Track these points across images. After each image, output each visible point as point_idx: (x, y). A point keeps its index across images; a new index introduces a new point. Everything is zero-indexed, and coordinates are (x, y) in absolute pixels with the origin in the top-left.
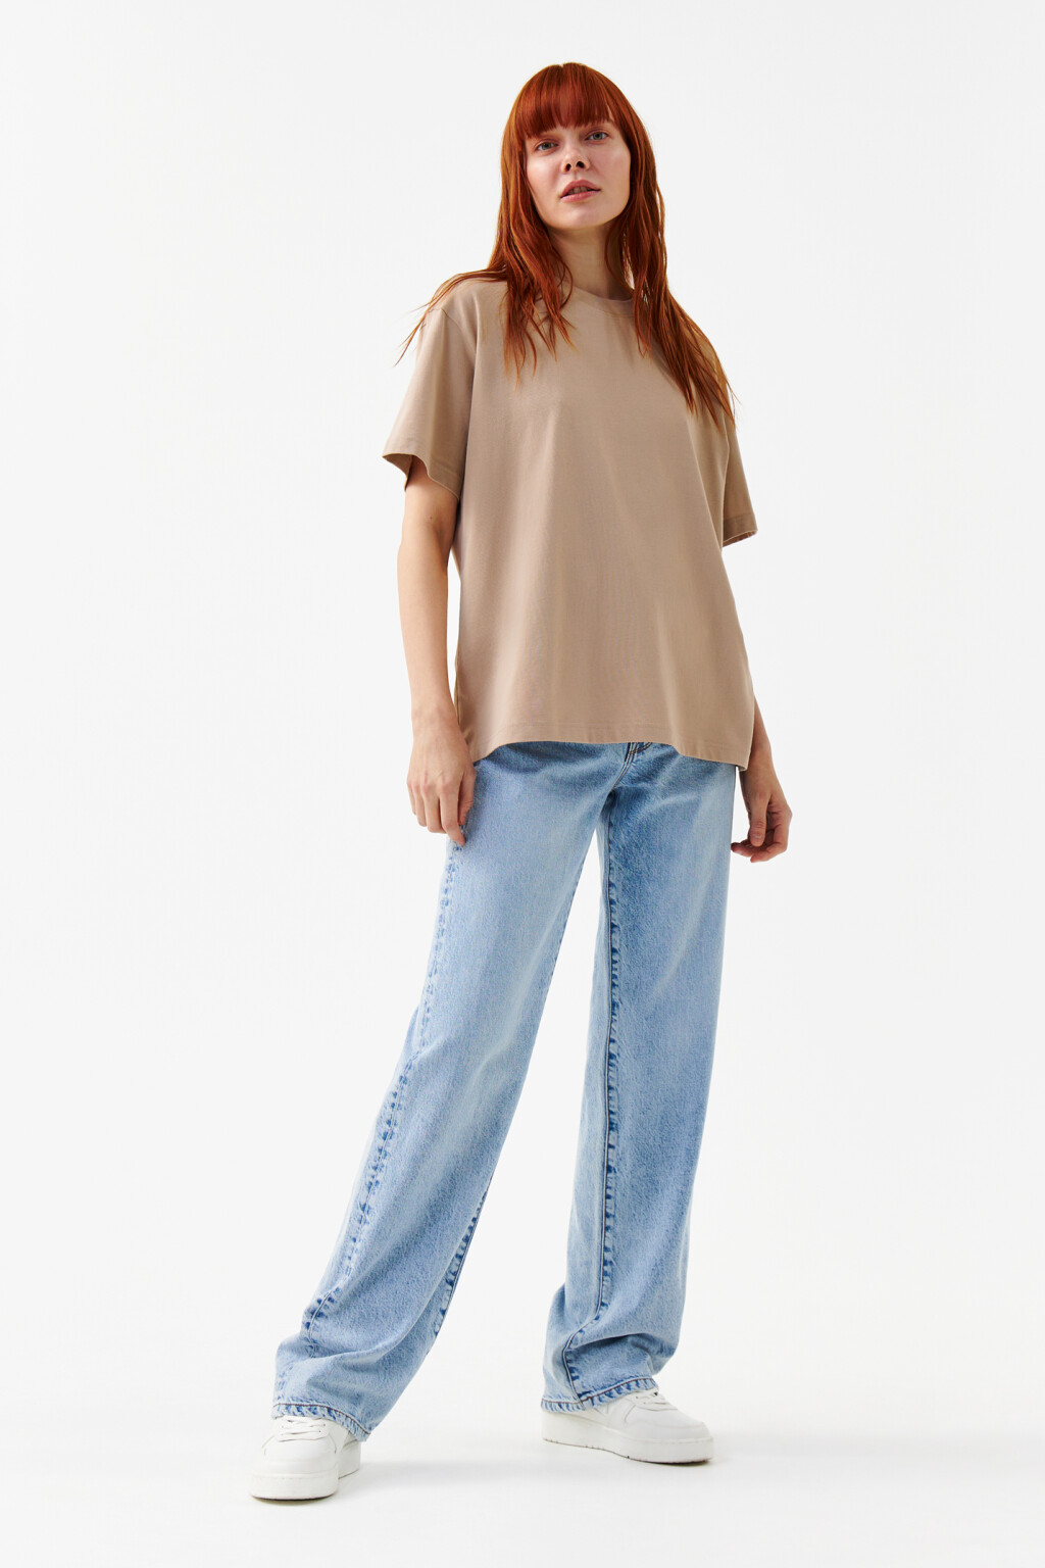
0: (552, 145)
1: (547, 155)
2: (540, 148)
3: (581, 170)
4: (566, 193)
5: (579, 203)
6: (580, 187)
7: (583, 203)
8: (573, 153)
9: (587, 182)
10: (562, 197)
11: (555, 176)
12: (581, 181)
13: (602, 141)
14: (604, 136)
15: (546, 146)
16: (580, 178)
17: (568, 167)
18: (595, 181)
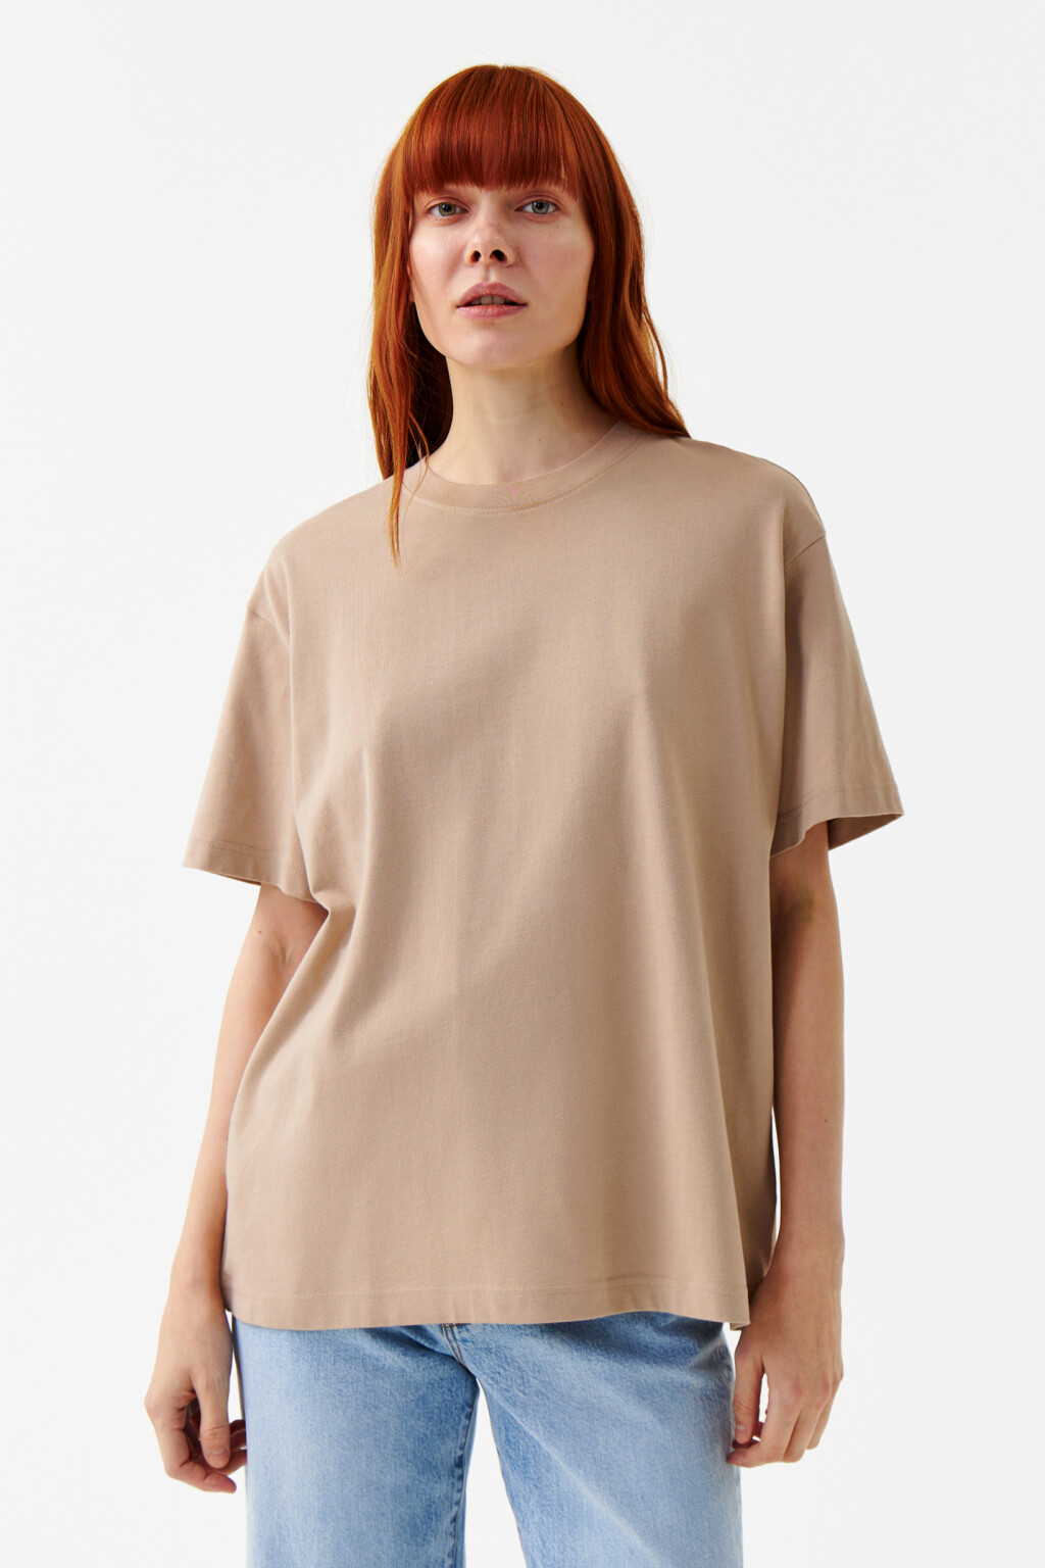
0: (455, 211)
1: (445, 225)
2: (436, 211)
3: (499, 264)
4: (469, 303)
5: (485, 324)
6: (492, 296)
7: (493, 324)
8: (488, 233)
9: (503, 287)
10: (458, 307)
11: (453, 266)
12: (493, 286)
13: (545, 218)
14: (551, 209)
15: (447, 209)
16: (494, 278)
17: (476, 256)
18: (518, 288)
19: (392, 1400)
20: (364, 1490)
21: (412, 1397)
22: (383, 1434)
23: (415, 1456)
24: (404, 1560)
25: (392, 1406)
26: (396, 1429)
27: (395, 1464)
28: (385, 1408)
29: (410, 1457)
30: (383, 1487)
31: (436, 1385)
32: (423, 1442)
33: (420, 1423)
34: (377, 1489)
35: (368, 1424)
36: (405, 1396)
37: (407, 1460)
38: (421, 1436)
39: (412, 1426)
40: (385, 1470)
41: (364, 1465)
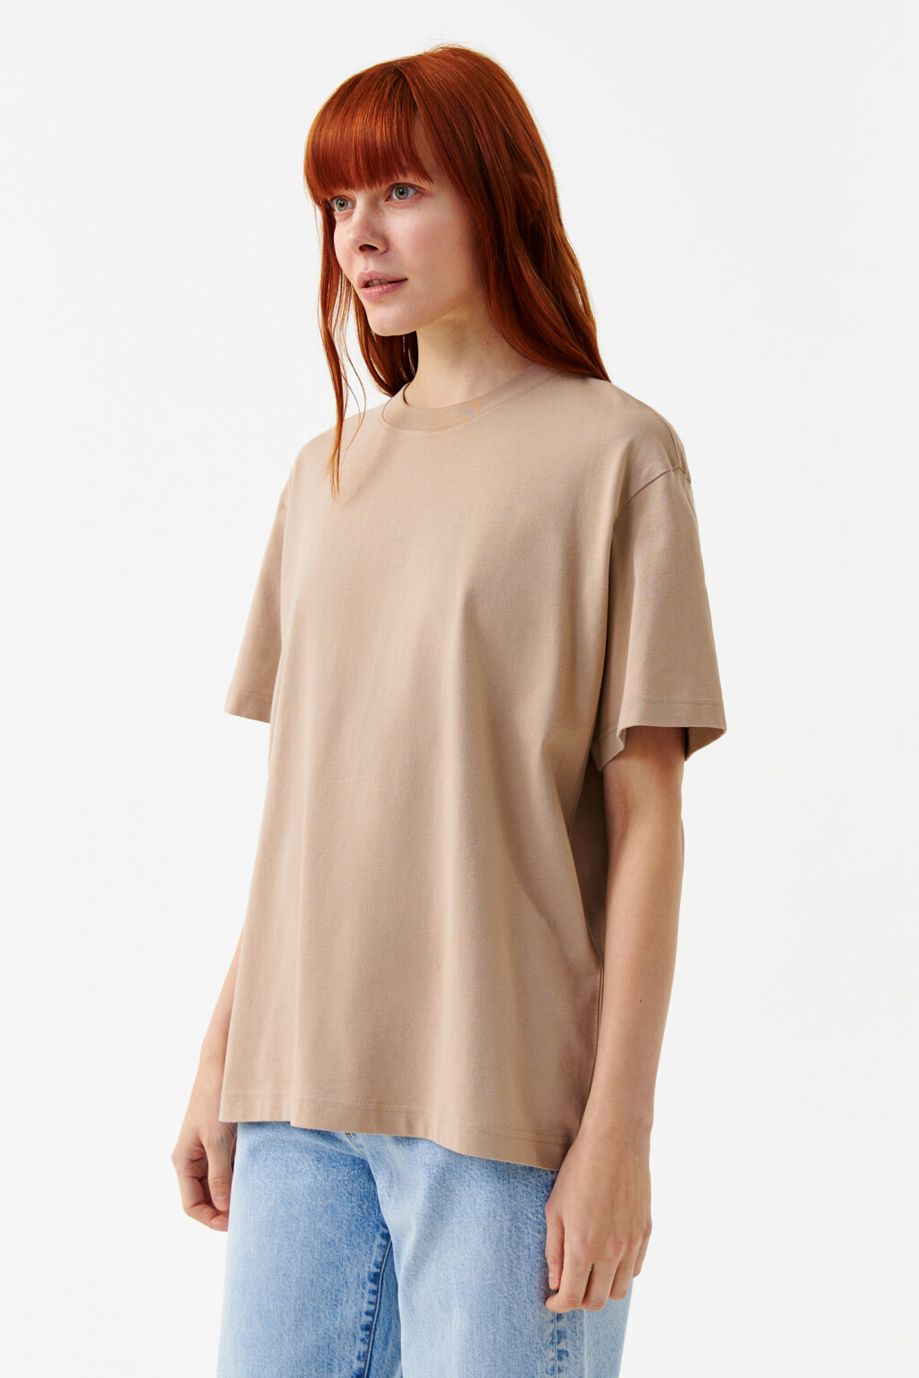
0: (347, 206)
3: (373, 253)
12: (371, 274)
15: (341, 204)
16: (371, 266)
19: (304, 1201)
20: (274, 1274)
21: (321, 1203)
22: (294, 1229)
23: (321, 1256)
24: (303, 1344)
25: (303, 1206)
26: (305, 1227)
27: (302, 1257)
28: (297, 1207)
29: (316, 1255)
30: (290, 1275)
31: (344, 1198)
32: (330, 1246)
33: (328, 1228)
34: (285, 1275)
35: (283, 1217)
36: (316, 1201)
37: (313, 1257)
38: (329, 1240)
39: (319, 1228)
40: (292, 1261)
41: (275, 1251)
